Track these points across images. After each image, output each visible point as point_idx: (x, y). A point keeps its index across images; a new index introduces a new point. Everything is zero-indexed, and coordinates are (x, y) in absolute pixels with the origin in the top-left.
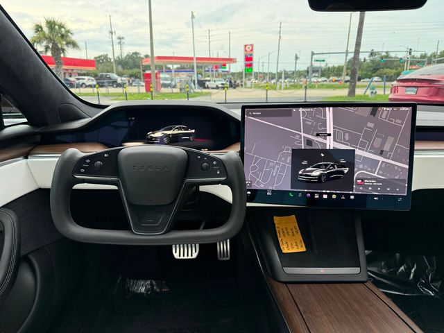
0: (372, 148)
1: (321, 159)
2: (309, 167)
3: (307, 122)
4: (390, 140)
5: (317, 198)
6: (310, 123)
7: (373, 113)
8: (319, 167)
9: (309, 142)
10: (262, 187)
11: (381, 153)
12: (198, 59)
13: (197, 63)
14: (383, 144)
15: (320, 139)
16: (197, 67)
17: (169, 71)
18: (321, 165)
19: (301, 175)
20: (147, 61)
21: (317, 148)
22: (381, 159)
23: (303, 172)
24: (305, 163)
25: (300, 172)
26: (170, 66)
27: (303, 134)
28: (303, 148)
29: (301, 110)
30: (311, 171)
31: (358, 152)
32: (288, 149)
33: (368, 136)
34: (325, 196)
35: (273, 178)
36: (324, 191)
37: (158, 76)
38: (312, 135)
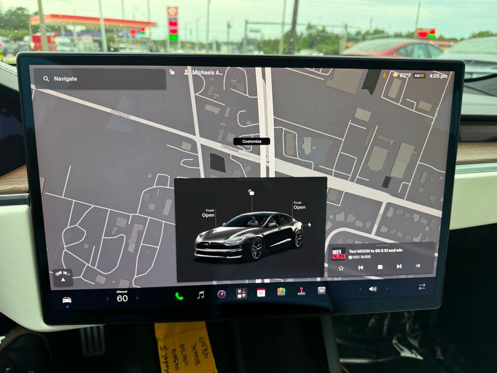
0: (366, 172)
1: (249, 204)
2: (220, 225)
3: (208, 108)
4: (406, 151)
5: (242, 299)
6: (216, 111)
7: (370, 85)
8: (243, 223)
9: (216, 161)
10: (101, 282)
11: (386, 184)
12: (106, 20)
13: (105, 25)
14: (390, 162)
15: (243, 153)
16: (107, 31)
17: (69, 33)
18: (249, 218)
19: (201, 245)
20: (35, 20)
21: (236, 175)
22: (383, 197)
23: (206, 238)
24: (208, 214)
25: (199, 240)
26: (70, 27)
27: (200, 141)
28: (202, 176)
29: (189, 71)
30: (226, 235)
31: (333, 183)
32: (163, 181)
33: (357, 142)
34: (261, 293)
35: (129, 257)
36: (258, 281)
37: (52, 39)
38: (224, 142)
